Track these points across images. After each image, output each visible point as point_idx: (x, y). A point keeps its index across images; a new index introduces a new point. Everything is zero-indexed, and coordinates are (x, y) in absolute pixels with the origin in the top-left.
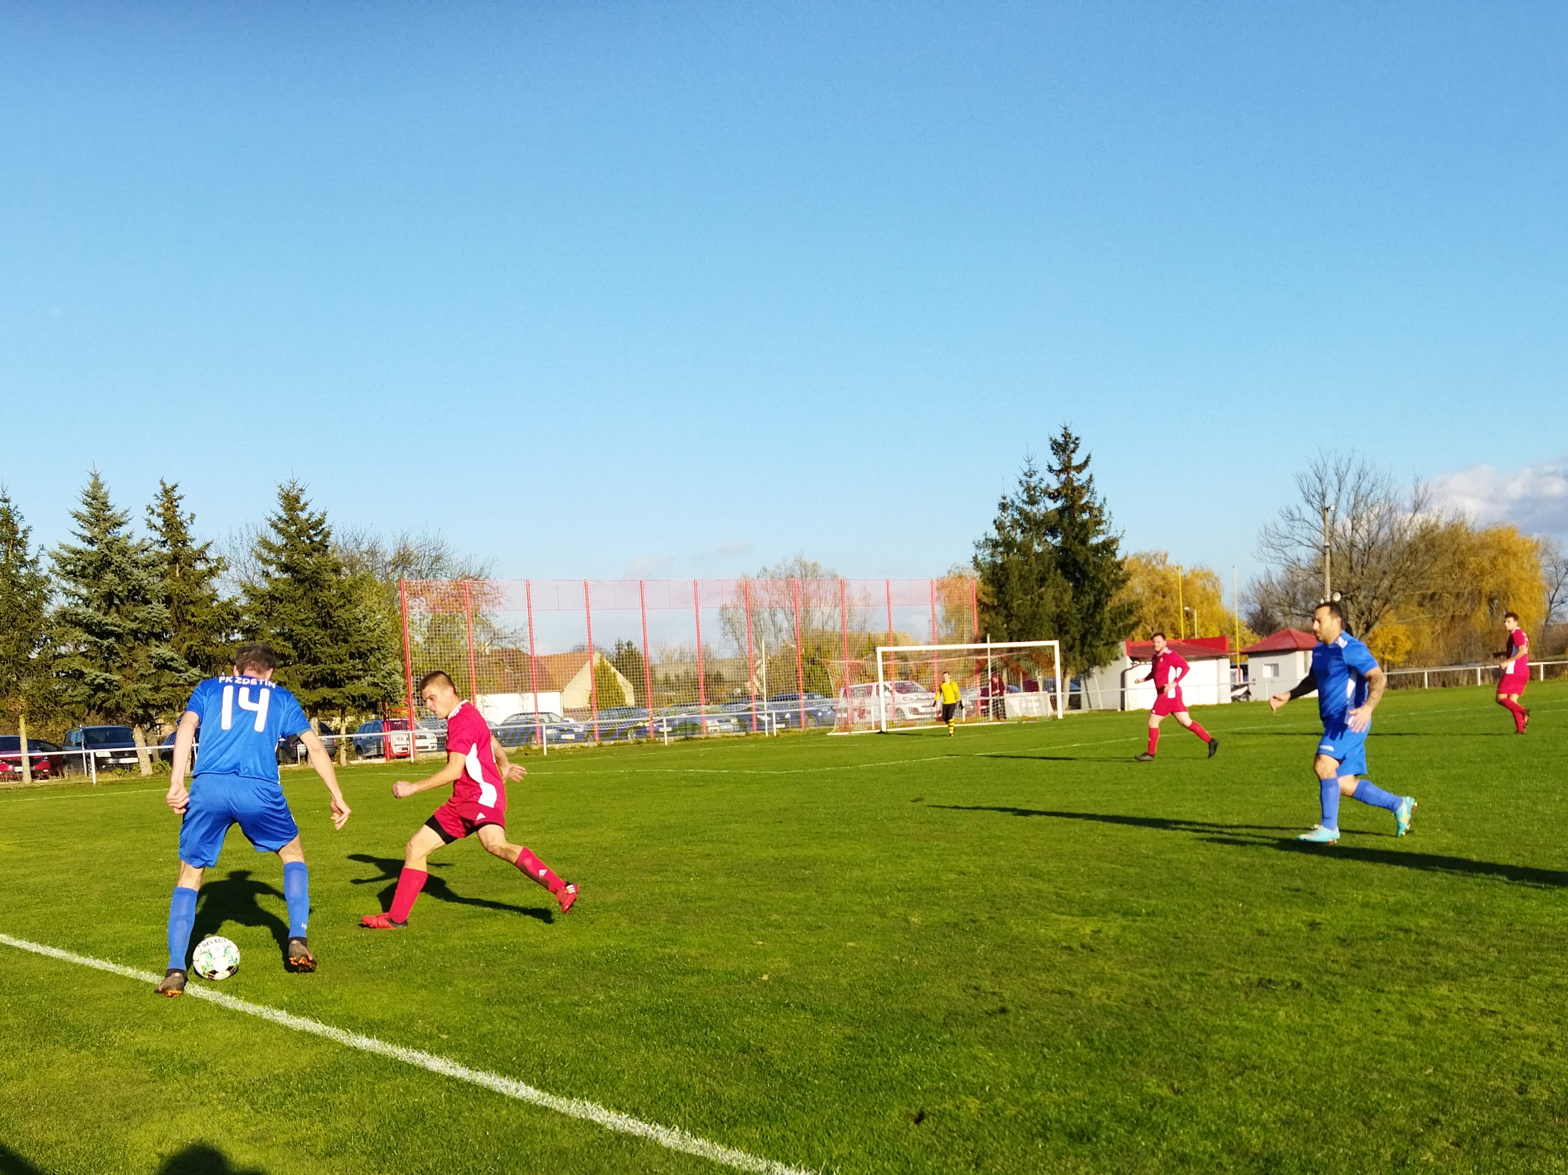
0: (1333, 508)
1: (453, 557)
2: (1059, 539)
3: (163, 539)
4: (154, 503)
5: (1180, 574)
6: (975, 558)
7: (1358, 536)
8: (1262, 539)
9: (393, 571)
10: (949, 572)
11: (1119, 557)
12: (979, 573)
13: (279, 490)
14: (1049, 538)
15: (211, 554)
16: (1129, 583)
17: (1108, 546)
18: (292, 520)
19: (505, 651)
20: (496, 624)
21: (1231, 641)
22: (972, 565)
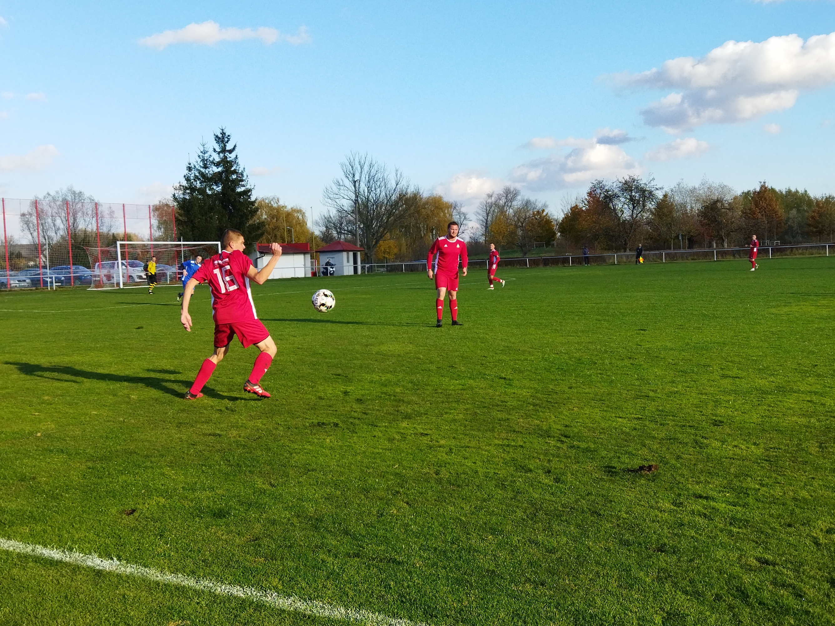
0: (359, 181)
2: (220, 188)
5: (285, 210)
6: (174, 195)
8: (325, 194)
10: (160, 202)
11: (253, 199)
12: (177, 203)
14: (215, 187)
16: (258, 213)
21: (311, 245)
22: (172, 199)
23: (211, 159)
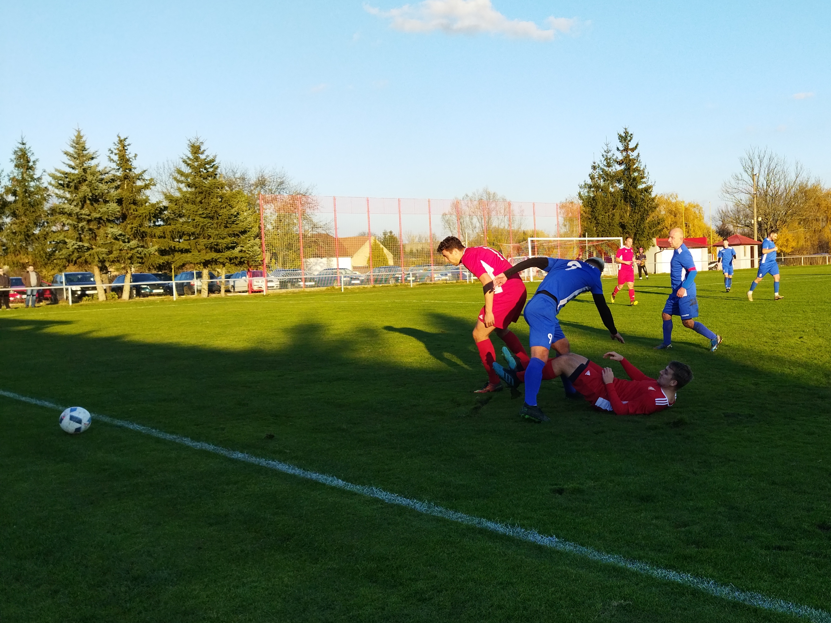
0: (757, 175)
1: (291, 183)
2: (623, 185)
3: (118, 167)
4: (113, 147)
5: (683, 205)
6: (580, 193)
7: (769, 189)
8: (723, 189)
9: (255, 189)
10: (566, 200)
11: (653, 195)
12: (582, 201)
13: (188, 142)
14: (617, 185)
15: (146, 176)
16: (657, 209)
17: (647, 190)
18: (197, 159)
19: (320, 235)
20: (315, 220)
21: (708, 239)
22: (578, 197)
23: (614, 157)
